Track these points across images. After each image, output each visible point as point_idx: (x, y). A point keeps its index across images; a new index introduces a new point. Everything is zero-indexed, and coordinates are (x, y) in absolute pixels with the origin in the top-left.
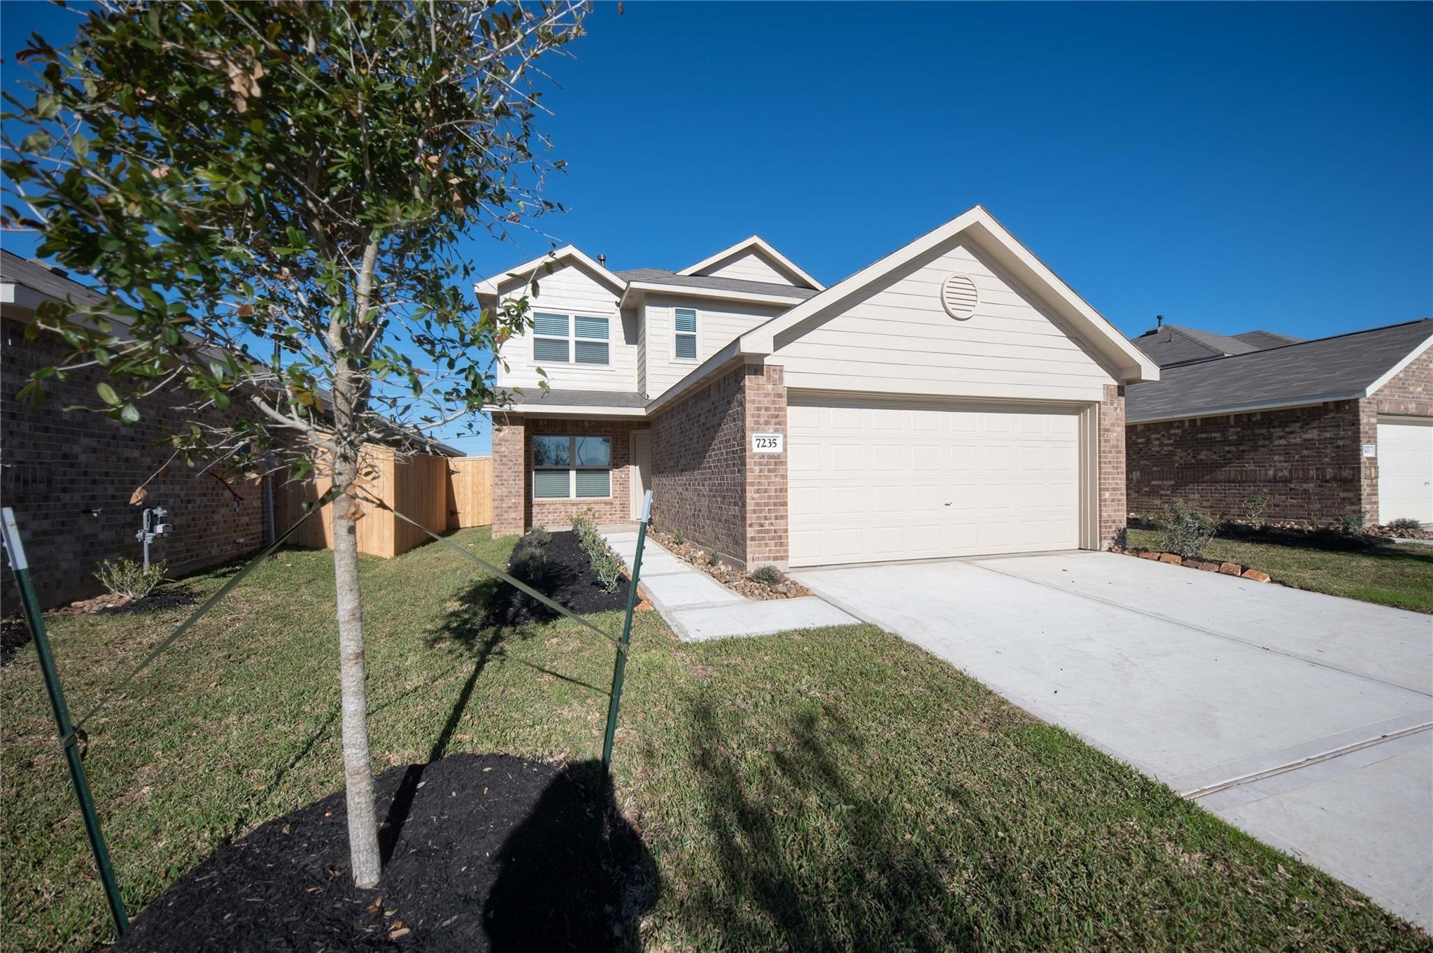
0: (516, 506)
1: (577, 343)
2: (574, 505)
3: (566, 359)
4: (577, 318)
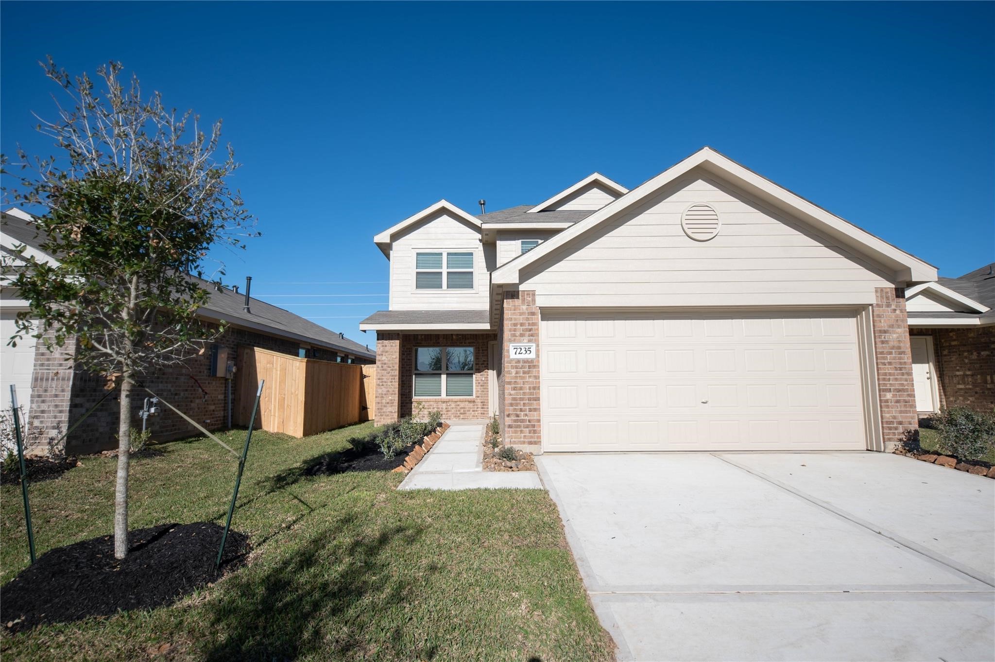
0: (391, 403)
1: (448, 273)
2: (444, 402)
3: (440, 287)
4: (449, 254)
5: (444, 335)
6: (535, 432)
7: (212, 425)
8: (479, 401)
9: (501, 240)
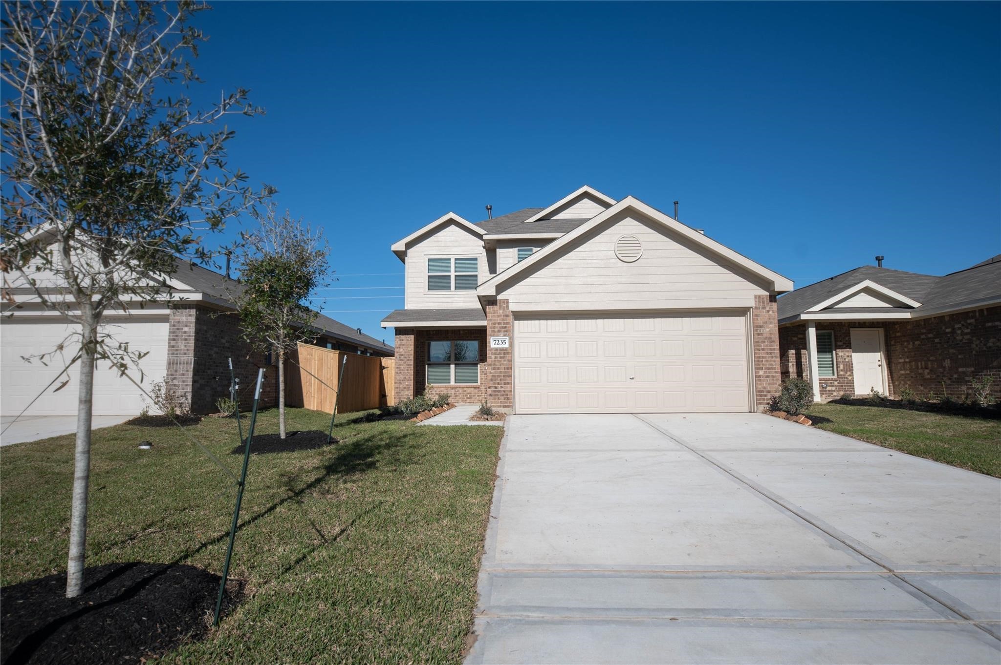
0: (408, 387)
1: (456, 276)
2: (452, 388)
3: (449, 288)
4: (456, 259)
5: (452, 330)
6: (508, 399)
7: (268, 403)
8: (483, 387)
9: (500, 248)
